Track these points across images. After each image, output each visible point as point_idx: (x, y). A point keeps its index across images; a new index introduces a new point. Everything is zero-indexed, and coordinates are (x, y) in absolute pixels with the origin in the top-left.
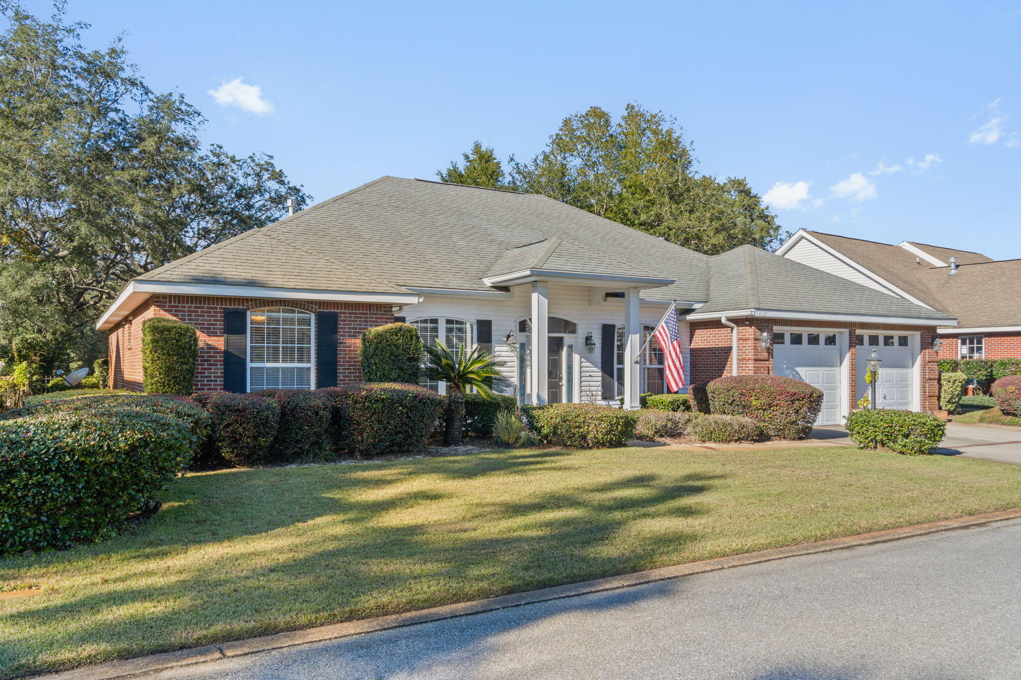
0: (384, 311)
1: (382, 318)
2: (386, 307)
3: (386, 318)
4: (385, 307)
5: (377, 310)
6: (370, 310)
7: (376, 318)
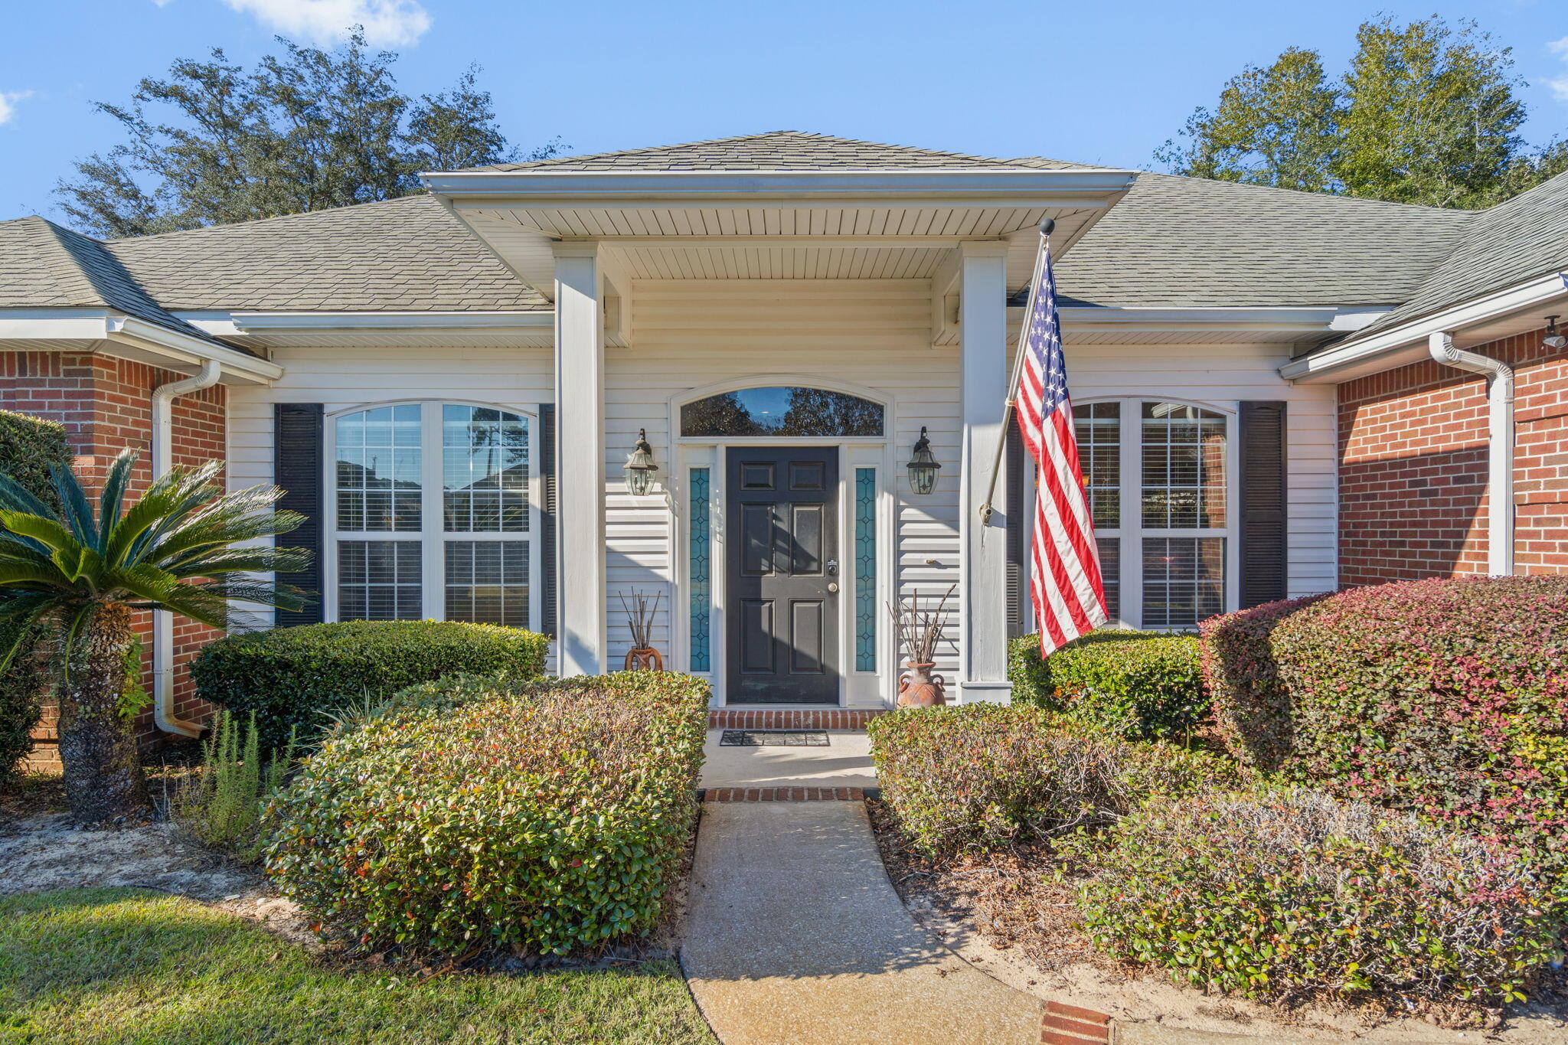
0: (68, 373)
1: (57, 394)
2: (72, 362)
3: (69, 395)
4: (68, 362)
5: (45, 371)
6: (23, 372)
7: (36, 394)
